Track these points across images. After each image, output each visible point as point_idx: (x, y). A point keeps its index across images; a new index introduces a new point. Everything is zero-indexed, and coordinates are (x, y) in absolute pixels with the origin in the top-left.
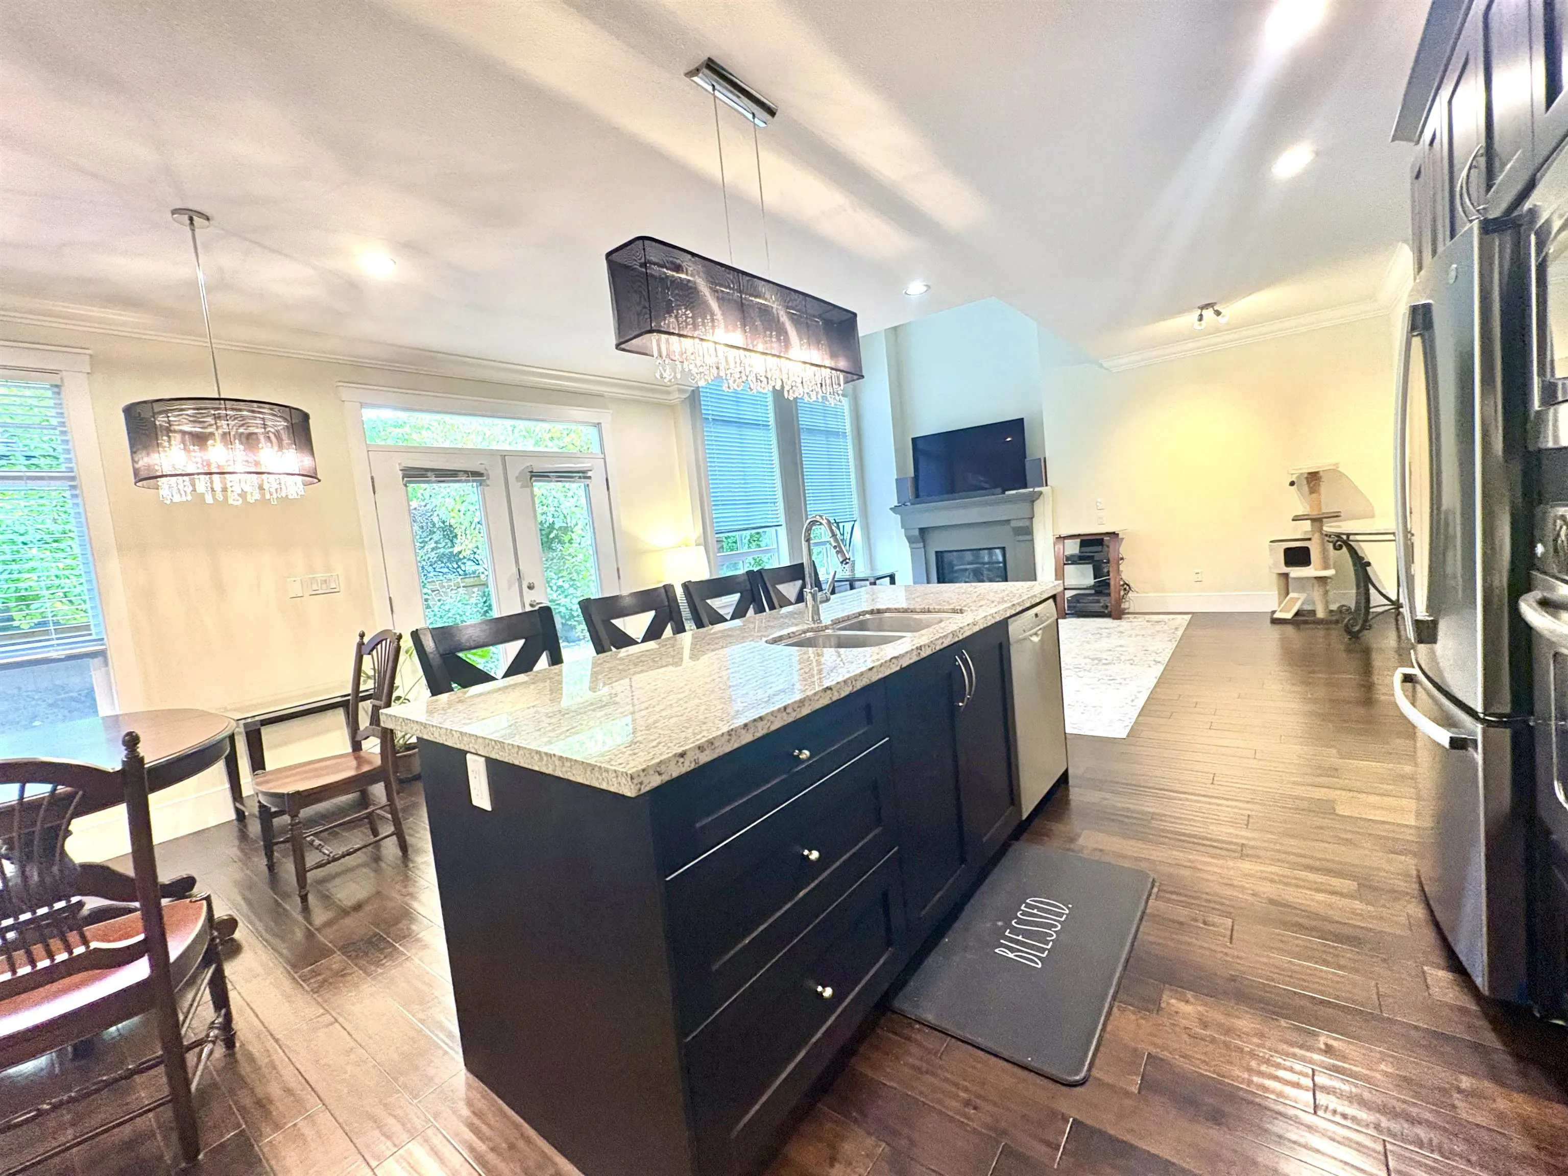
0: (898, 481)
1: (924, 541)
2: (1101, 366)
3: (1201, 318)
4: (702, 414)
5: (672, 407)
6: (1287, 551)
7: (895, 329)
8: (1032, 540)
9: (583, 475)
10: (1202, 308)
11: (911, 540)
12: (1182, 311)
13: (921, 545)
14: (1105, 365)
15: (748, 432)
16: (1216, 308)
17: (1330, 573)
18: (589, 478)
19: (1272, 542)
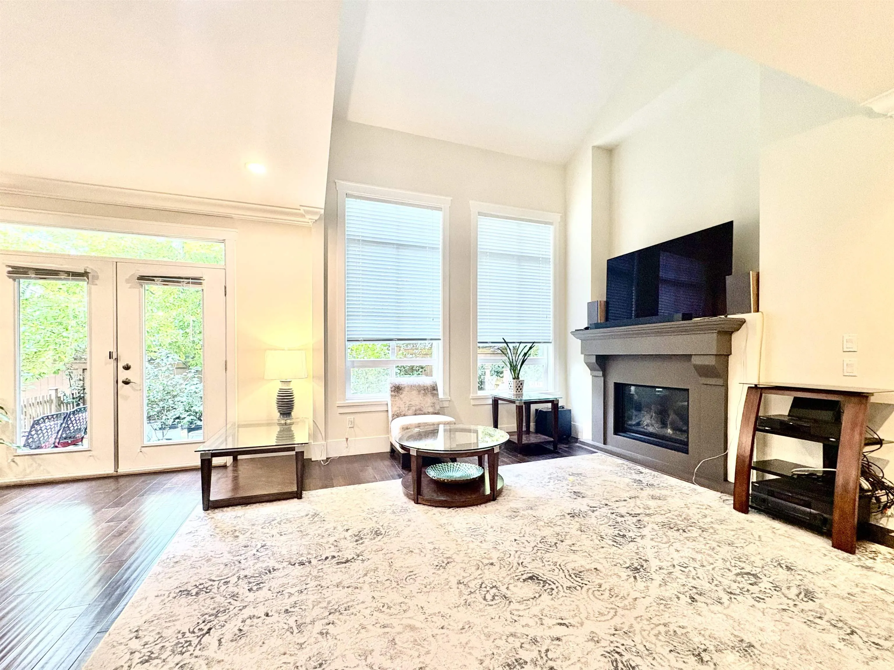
0: (589, 305)
1: (603, 370)
8: (725, 385)
11: (590, 367)
13: (600, 373)
18: (200, 283)
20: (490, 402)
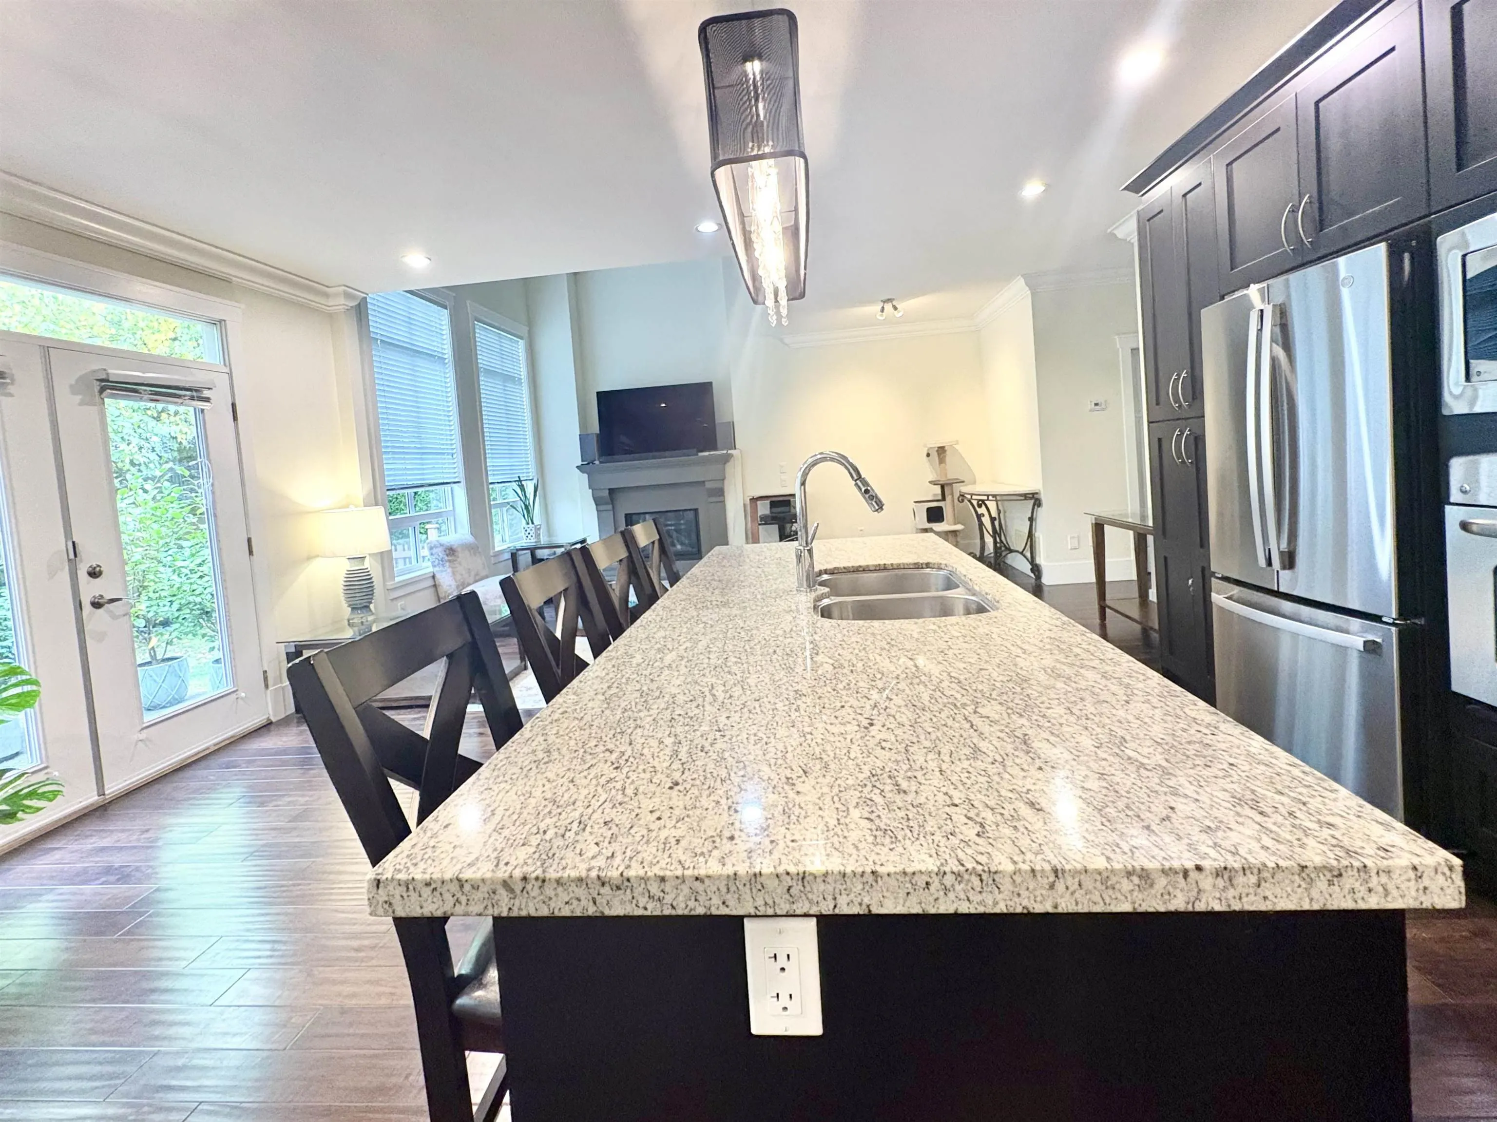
0: (581, 437)
1: (612, 503)
2: (782, 340)
3: (883, 310)
4: (370, 331)
5: (331, 317)
6: (929, 510)
7: (575, 274)
8: (723, 502)
9: (196, 393)
10: (884, 302)
11: (598, 501)
12: (870, 302)
13: (610, 507)
14: (786, 341)
15: (420, 362)
16: (894, 303)
17: (959, 527)
18: (207, 400)
19: (916, 502)
20: (508, 556)
